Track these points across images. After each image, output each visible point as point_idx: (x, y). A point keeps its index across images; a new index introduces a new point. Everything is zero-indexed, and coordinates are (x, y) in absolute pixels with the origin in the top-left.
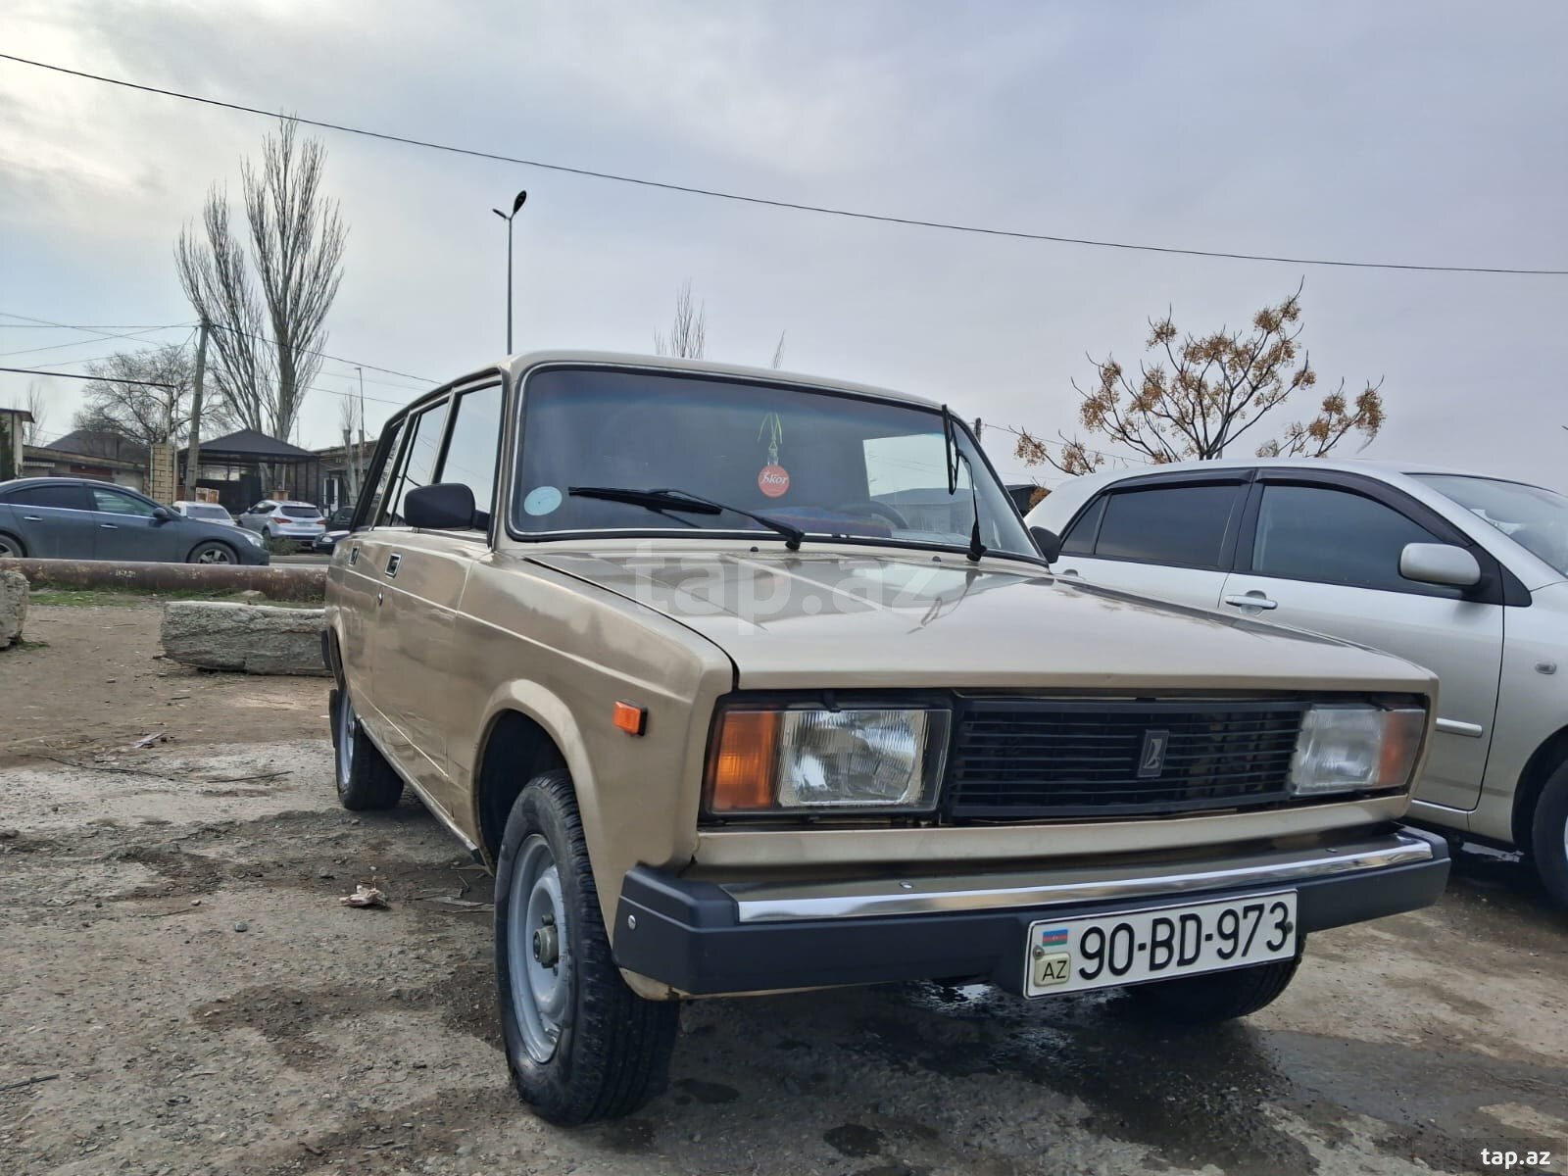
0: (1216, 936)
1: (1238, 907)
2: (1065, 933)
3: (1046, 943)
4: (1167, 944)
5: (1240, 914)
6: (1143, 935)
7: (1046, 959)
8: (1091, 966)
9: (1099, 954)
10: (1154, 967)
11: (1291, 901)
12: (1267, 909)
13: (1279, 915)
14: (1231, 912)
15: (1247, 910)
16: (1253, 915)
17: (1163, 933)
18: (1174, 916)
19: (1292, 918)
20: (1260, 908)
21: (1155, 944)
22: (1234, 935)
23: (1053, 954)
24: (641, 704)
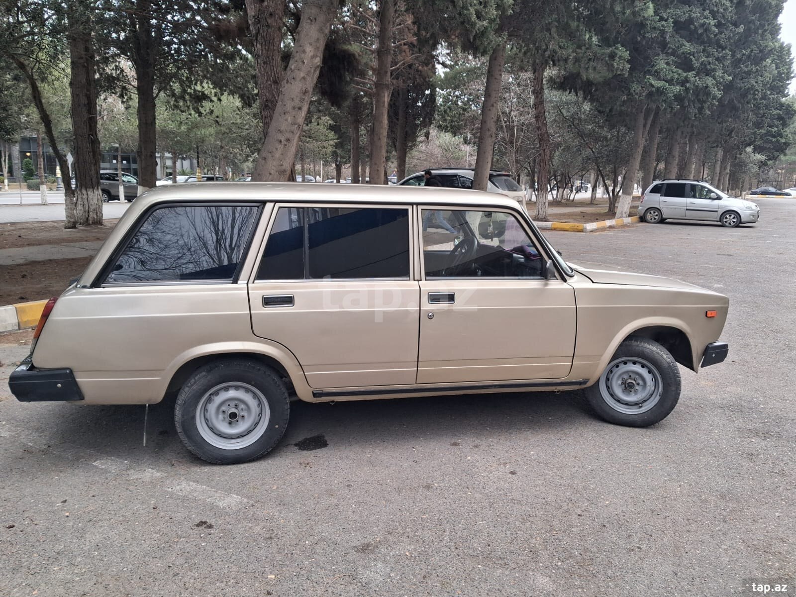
24: (714, 310)
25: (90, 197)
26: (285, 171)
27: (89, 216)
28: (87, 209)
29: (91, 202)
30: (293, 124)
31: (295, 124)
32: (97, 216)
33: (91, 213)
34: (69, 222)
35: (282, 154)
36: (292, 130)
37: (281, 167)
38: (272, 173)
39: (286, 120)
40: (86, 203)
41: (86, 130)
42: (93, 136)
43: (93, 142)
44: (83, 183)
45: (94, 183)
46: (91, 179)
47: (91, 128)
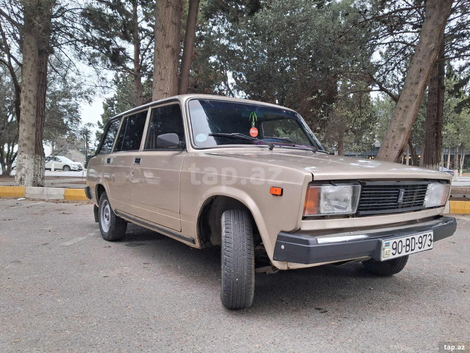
0: (418, 243)
1: (422, 235)
2: (389, 243)
3: (386, 246)
4: (409, 245)
5: (423, 237)
6: (404, 244)
7: (385, 250)
8: (394, 252)
9: (396, 249)
10: (407, 252)
11: (432, 233)
12: (428, 236)
13: (429, 238)
14: (421, 237)
15: (424, 236)
16: (425, 237)
17: (408, 242)
18: (410, 238)
19: (432, 238)
20: (426, 235)
21: (407, 245)
22: (421, 243)
23: (387, 249)
24: (281, 187)
26: (404, 129)
30: (411, 95)
31: (413, 95)
35: (403, 117)
36: (411, 100)
37: (401, 126)
38: (394, 130)
39: (406, 93)
41: (432, 130)
42: (437, 134)
43: (437, 137)
44: (428, 161)
45: (433, 161)
46: (432, 159)
47: (437, 129)
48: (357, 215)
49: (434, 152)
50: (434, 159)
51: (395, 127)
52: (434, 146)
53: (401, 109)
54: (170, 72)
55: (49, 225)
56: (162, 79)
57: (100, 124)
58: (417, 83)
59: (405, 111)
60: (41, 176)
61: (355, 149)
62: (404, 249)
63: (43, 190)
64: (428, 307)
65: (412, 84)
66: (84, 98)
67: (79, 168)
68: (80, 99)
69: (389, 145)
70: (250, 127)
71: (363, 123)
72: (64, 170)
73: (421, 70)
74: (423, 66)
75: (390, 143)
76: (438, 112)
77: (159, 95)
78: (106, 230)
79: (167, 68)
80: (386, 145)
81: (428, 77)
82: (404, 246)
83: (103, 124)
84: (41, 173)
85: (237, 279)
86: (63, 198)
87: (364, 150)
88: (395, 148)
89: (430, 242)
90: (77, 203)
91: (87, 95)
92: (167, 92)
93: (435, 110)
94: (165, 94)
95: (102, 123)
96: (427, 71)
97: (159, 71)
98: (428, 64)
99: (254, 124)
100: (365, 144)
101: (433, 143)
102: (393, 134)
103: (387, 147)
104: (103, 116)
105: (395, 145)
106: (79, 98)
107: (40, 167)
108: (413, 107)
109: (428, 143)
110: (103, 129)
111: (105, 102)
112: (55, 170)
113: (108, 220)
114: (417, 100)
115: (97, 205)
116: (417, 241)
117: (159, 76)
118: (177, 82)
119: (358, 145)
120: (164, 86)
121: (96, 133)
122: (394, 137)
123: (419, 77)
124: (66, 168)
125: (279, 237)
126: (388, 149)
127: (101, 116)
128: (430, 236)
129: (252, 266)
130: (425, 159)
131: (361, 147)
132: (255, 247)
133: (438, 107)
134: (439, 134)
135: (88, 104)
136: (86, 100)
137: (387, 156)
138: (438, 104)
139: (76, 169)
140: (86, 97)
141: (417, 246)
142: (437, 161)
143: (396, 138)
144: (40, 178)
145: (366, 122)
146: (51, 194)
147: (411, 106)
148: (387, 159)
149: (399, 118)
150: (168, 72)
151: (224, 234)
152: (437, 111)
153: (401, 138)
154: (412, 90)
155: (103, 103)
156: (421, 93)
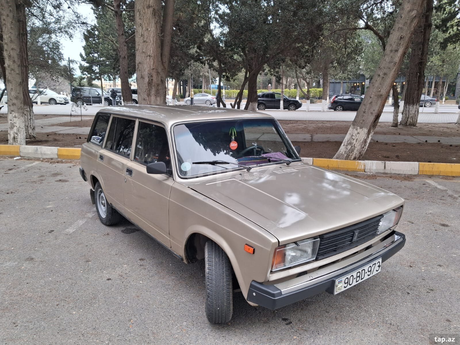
1: (371, 265)
2: (341, 280)
3: (338, 283)
4: (359, 277)
5: (372, 266)
8: (346, 285)
9: (347, 283)
10: (357, 281)
11: (381, 260)
12: (377, 263)
16: (374, 266)
17: (358, 274)
18: (360, 271)
19: (381, 264)
20: (375, 264)
21: (357, 277)
22: (371, 271)
23: (339, 286)
24: (253, 246)
25: (410, 109)
26: (381, 95)
27: (407, 120)
28: (407, 116)
29: (411, 112)
30: (390, 62)
31: (392, 62)
32: (413, 121)
33: (409, 119)
34: (394, 123)
35: (380, 84)
36: (389, 67)
37: (378, 93)
38: (372, 96)
39: (385, 60)
40: (407, 113)
41: (415, 70)
42: (420, 73)
43: (420, 77)
44: (408, 101)
45: (414, 101)
46: (413, 99)
47: (420, 69)
48: (317, 260)
49: (416, 92)
50: (414, 99)
51: (373, 93)
52: (416, 86)
53: (379, 75)
54: (152, 34)
55: (49, 201)
56: (144, 42)
57: (83, 57)
58: (397, 51)
59: (384, 78)
60: (32, 127)
61: (340, 78)
62: (355, 281)
63: (37, 149)
64: (374, 315)
65: (391, 51)
66: (64, 33)
67: (65, 101)
68: (61, 34)
69: (366, 110)
70: (230, 141)
71: (349, 54)
72: (50, 104)
73: (401, 38)
74: (404, 34)
75: (367, 108)
76: (423, 51)
77: (142, 57)
78: (104, 216)
79: (149, 29)
80: (364, 110)
81: (407, 45)
82: (355, 278)
83: (86, 57)
84: (31, 124)
85: (218, 308)
86: (57, 157)
87: (349, 78)
88: (372, 113)
89: (378, 267)
90: (71, 162)
91: (67, 29)
92: (150, 54)
93: (420, 49)
94: (148, 57)
95: (84, 55)
96: (407, 39)
97: (142, 33)
98: (409, 32)
99: (234, 138)
100: (350, 72)
101: (415, 83)
102: (370, 100)
103: (364, 112)
104: (85, 48)
105: (372, 110)
106: (59, 33)
107: (30, 118)
108: (391, 74)
109: (410, 82)
110: (86, 61)
111: (86, 33)
112: (41, 104)
113: (104, 206)
114: (395, 68)
115: (93, 189)
116: (366, 271)
117: (142, 38)
118: (160, 43)
119: (343, 73)
120: (147, 48)
121: (79, 67)
122: (371, 103)
123: (399, 45)
124: (52, 102)
125: (251, 286)
126: (365, 114)
127: (83, 48)
128: (379, 263)
129: (231, 298)
130: (406, 99)
131: (346, 75)
132: (233, 290)
133: (423, 45)
134: (422, 73)
135: (69, 39)
136: (66, 35)
137: (364, 121)
138: (423, 42)
139: (63, 102)
140: (66, 32)
141: (366, 275)
142: (418, 101)
143: (373, 103)
144: (30, 129)
145: (351, 53)
146: (44, 153)
147: (390, 73)
148: (363, 123)
149: (377, 85)
150: (150, 33)
151: (207, 270)
152: (421, 50)
153: (378, 104)
154: (392, 57)
155: (84, 33)
156: (400, 60)
